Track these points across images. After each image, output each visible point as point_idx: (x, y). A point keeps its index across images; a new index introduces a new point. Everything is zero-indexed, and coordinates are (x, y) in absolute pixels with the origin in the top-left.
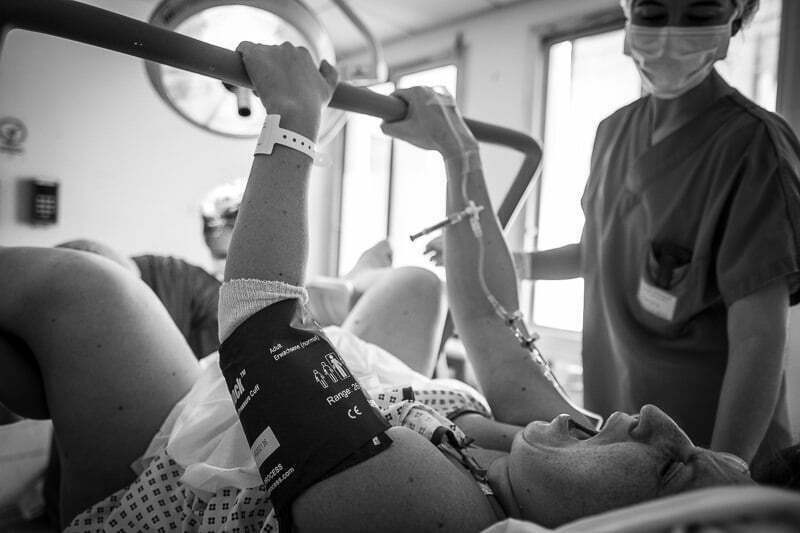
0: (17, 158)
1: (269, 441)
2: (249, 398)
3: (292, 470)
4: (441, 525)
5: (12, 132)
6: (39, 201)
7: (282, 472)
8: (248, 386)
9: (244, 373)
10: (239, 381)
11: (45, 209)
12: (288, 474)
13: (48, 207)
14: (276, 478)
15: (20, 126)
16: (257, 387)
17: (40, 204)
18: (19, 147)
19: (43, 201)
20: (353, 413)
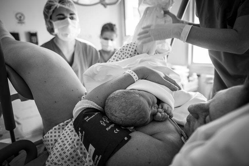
0: (23, 25)
1: (92, 148)
2: (83, 137)
3: (101, 156)
4: (150, 163)
5: (20, 17)
6: (32, 38)
7: (98, 158)
8: (82, 133)
9: (80, 129)
10: (79, 132)
11: (35, 41)
12: (100, 158)
13: (35, 40)
14: (97, 161)
15: (22, 15)
16: (84, 132)
17: (32, 39)
18: (23, 22)
19: (33, 38)
20: (116, 131)
